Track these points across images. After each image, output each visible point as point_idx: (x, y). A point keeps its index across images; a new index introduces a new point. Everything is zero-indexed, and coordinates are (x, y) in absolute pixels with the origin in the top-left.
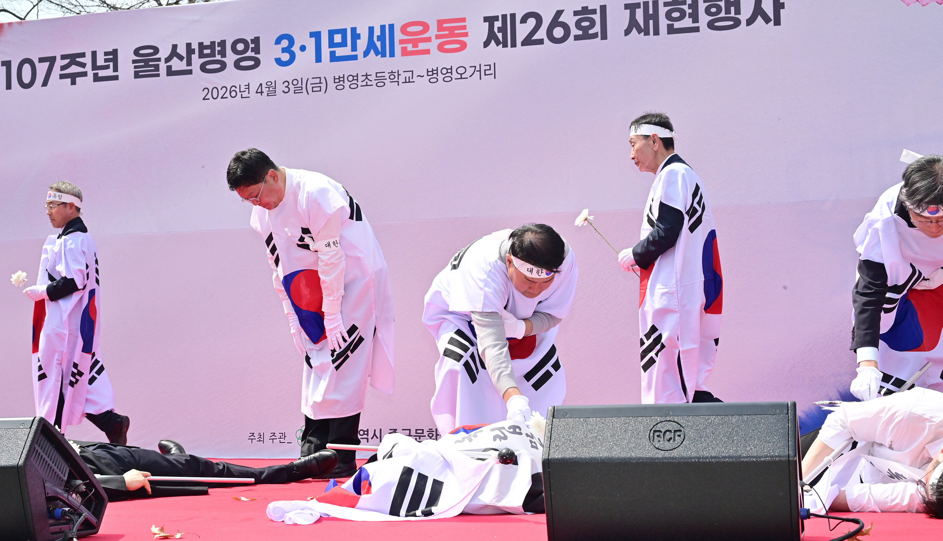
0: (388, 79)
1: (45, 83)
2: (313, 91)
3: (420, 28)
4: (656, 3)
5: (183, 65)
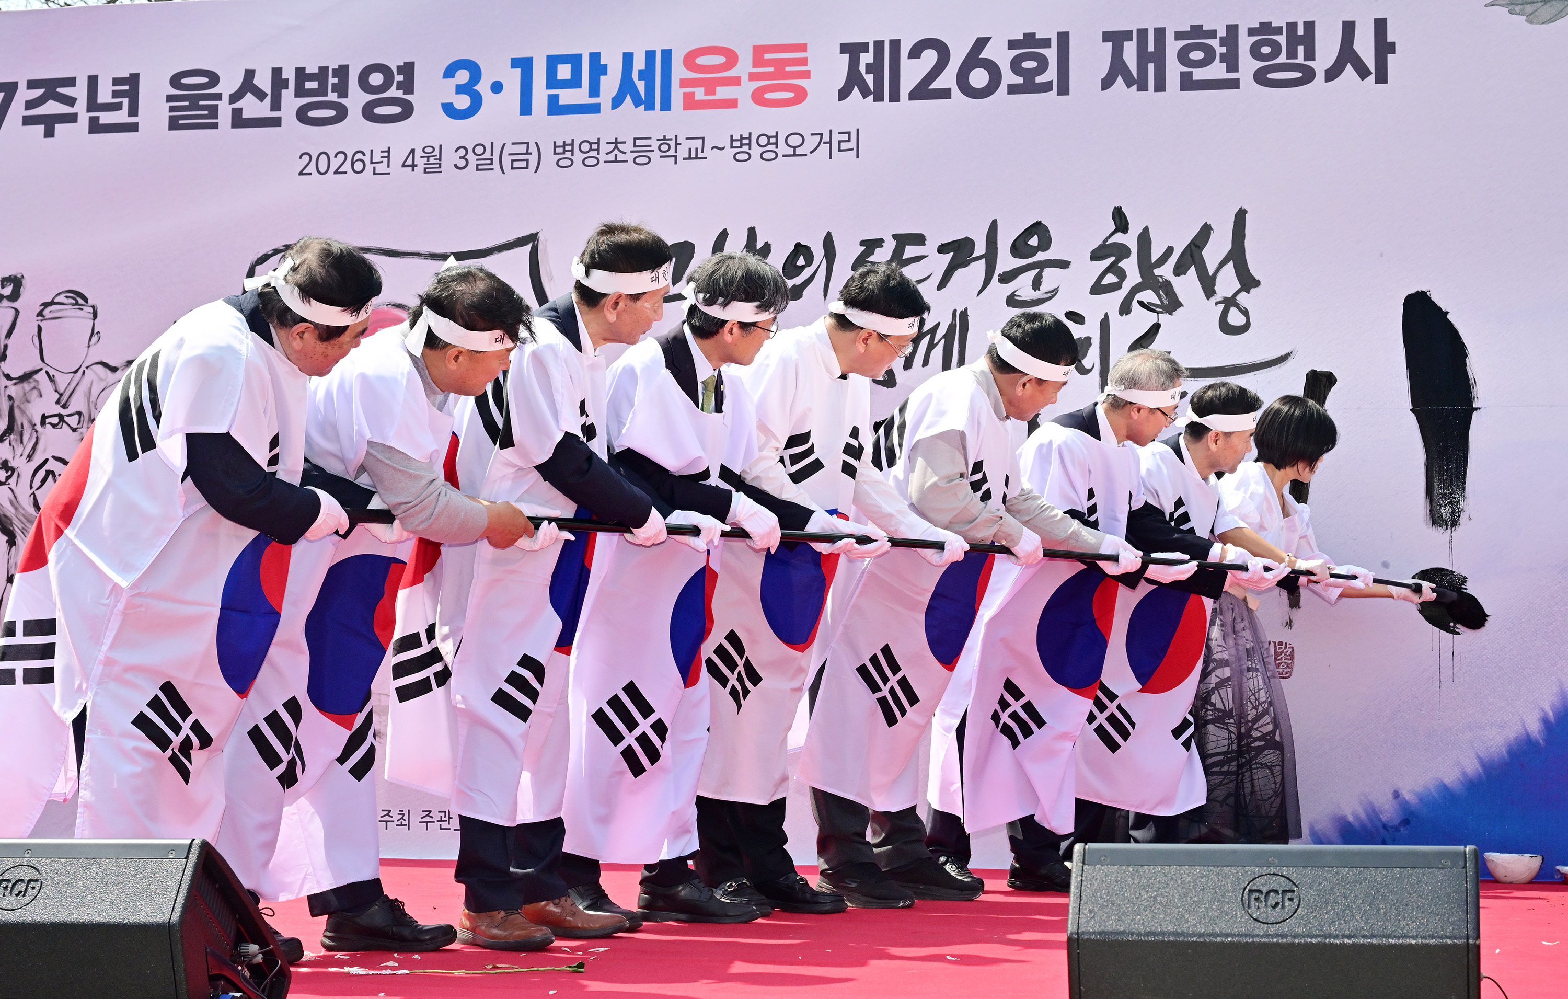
0: (656, 150)
2: (512, 168)
3: (720, 60)
4: (1160, 33)
5: (262, 109)
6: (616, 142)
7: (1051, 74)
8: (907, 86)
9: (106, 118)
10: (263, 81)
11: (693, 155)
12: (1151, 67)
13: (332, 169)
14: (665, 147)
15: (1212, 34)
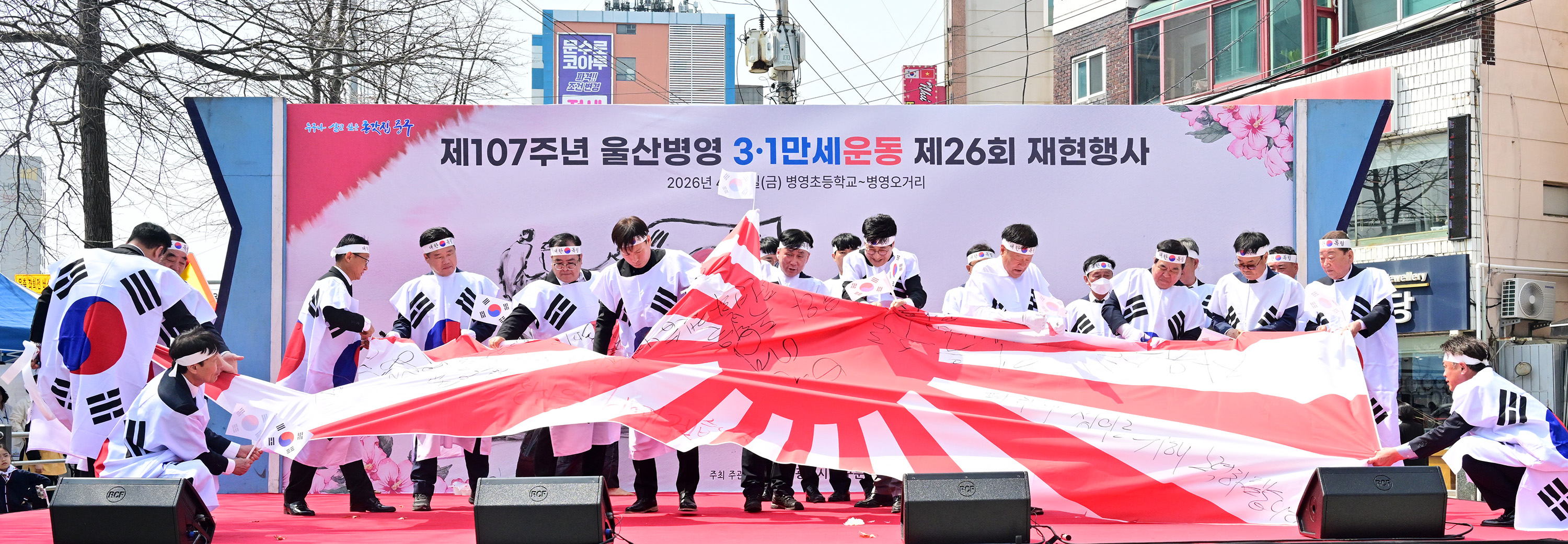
0: (834, 182)
1: (516, 162)
2: (768, 188)
3: (862, 143)
4: (1053, 140)
5: (649, 157)
6: (815, 178)
7: (1006, 156)
8: (945, 158)
9: (572, 158)
10: (649, 144)
11: (851, 185)
12: (1049, 154)
13: (684, 185)
14: (837, 181)
15: (1074, 141)
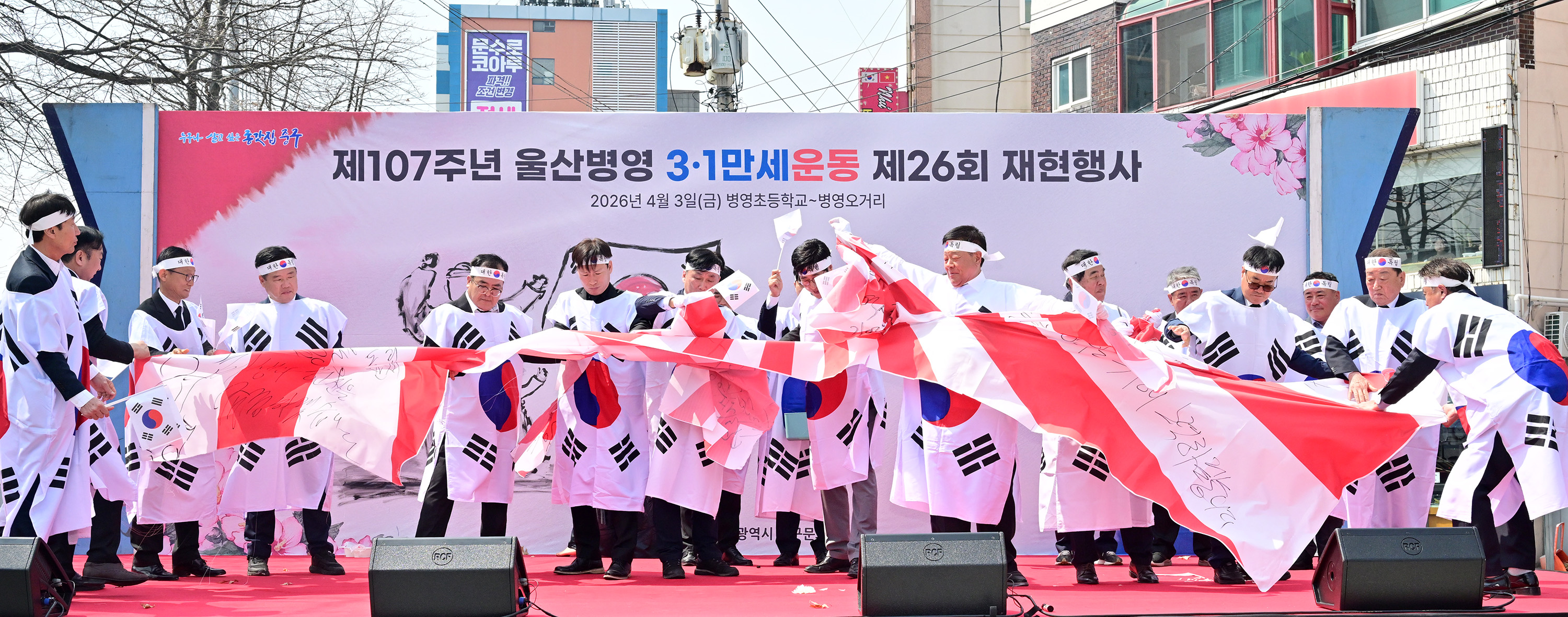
0: (781, 200)
1: (418, 177)
2: (706, 207)
3: (813, 156)
4: (1031, 153)
5: (570, 171)
6: (760, 196)
7: (978, 171)
8: (907, 174)
9: (482, 172)
10: (570, 156)
11: (800, 204)
12: (1027, 169)
13: (610, 204)
14: (785, 199)
15: (1056, 154)
